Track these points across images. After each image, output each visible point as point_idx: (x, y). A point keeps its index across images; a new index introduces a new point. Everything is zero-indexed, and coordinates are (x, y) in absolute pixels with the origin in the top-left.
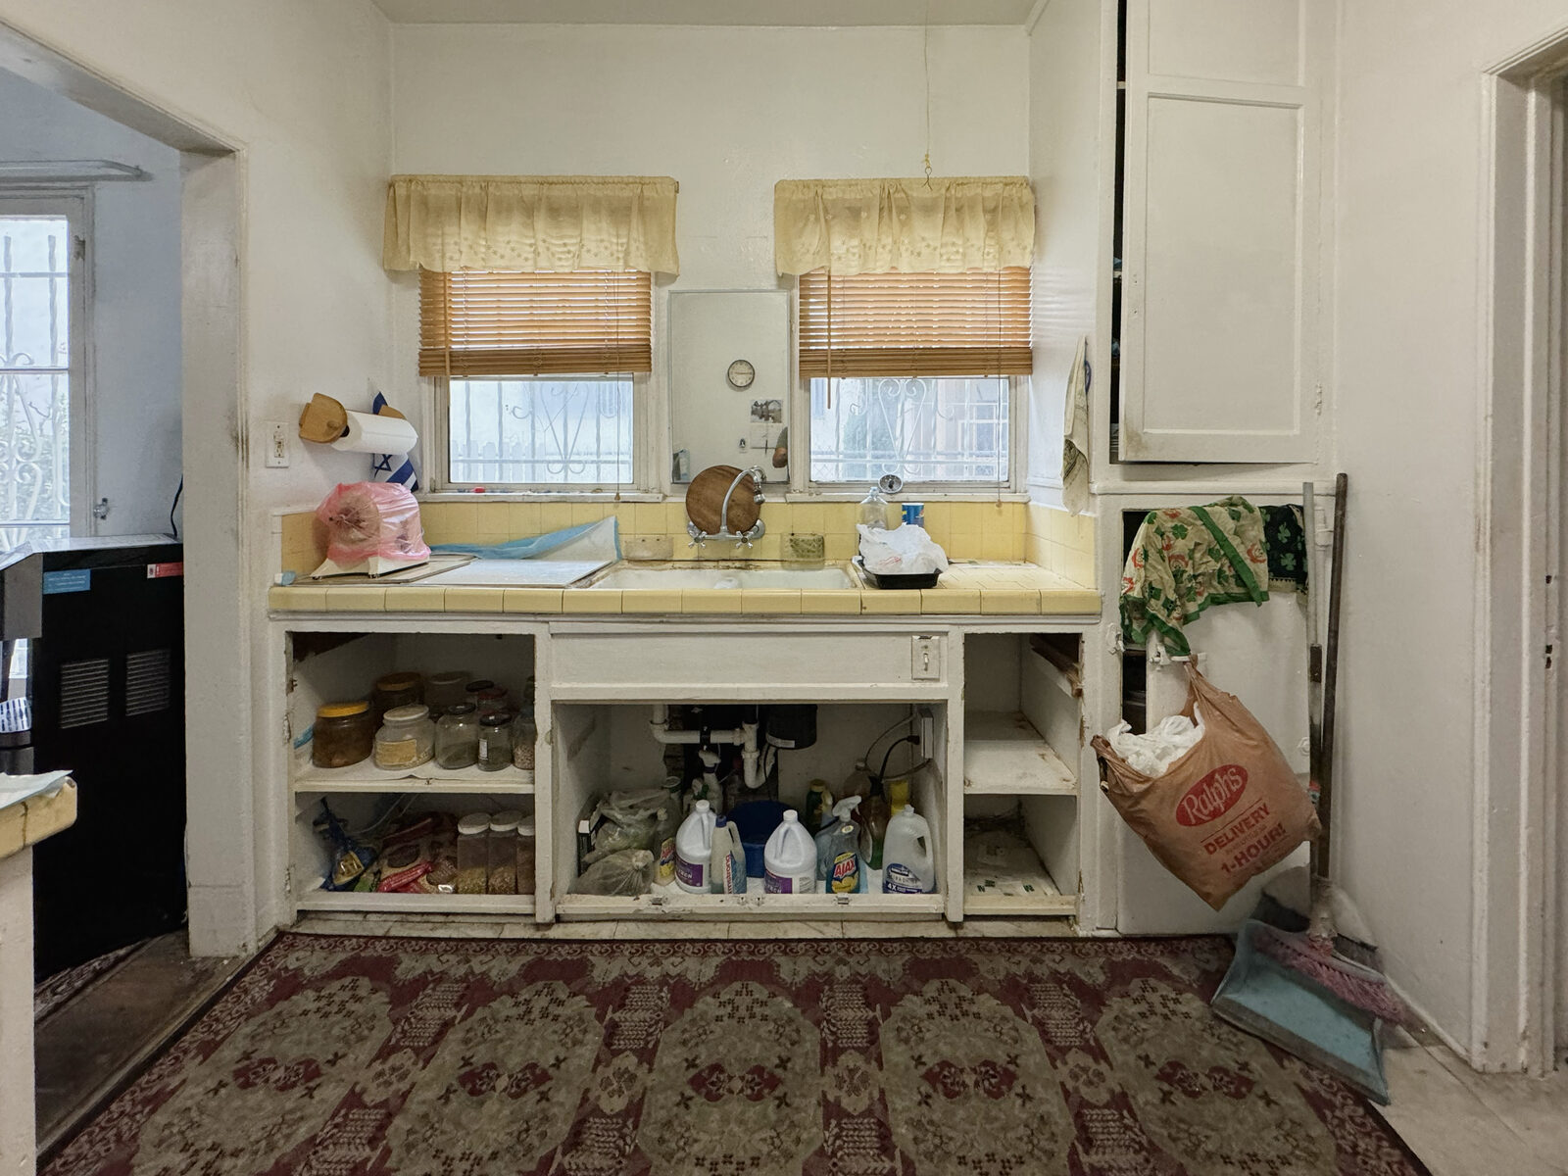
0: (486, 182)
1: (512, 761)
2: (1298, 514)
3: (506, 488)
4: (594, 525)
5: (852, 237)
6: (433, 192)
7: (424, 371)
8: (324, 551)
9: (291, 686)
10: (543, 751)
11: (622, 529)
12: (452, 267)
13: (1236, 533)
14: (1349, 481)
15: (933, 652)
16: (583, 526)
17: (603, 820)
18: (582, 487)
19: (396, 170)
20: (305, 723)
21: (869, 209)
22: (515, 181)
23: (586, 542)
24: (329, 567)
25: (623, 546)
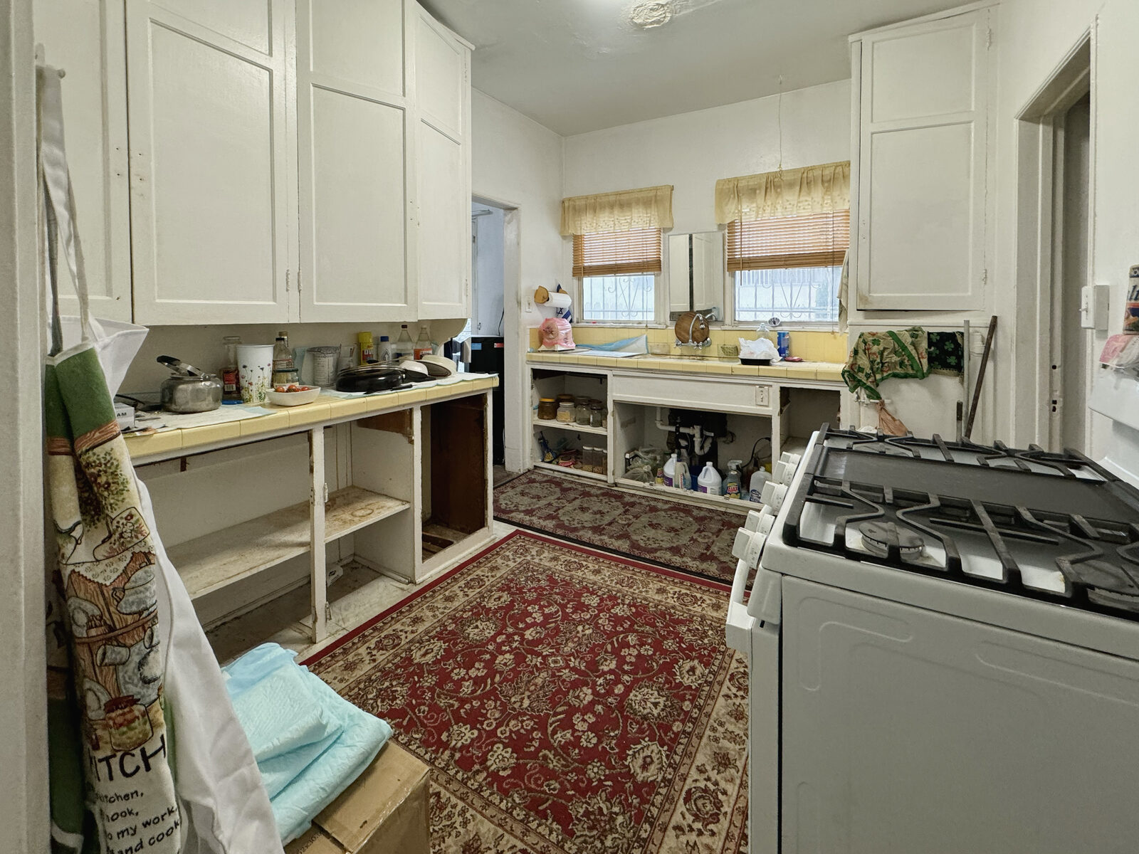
0: (596, 197)
1: (602, 426)
2: (959, 337)
3: (604, 322)
4: (638, 338)
5: (752, 203)
6: (577, 203)
7: (574, 275)
8: (541, 342)
9: (532, 388)
10: (610, 418)
11: (649, 340)
12: (583, 232)
13: (912, 344)
15: (765, 394)
16: (633, 339)
17: (636, 456)
18: (633, 322)
19: (565, 196)
20: (536, 403)
21: (760, 189)
22: (607, 195)
23: (634, 345)
24: (543, 348)
25: (649, 348)
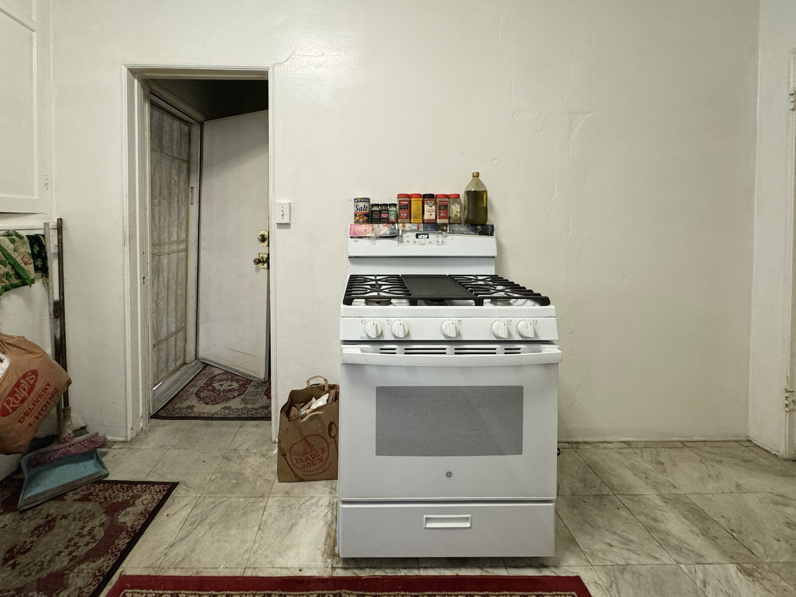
2: (42, 239)
13: (15, 250)
14: (63, 222)
